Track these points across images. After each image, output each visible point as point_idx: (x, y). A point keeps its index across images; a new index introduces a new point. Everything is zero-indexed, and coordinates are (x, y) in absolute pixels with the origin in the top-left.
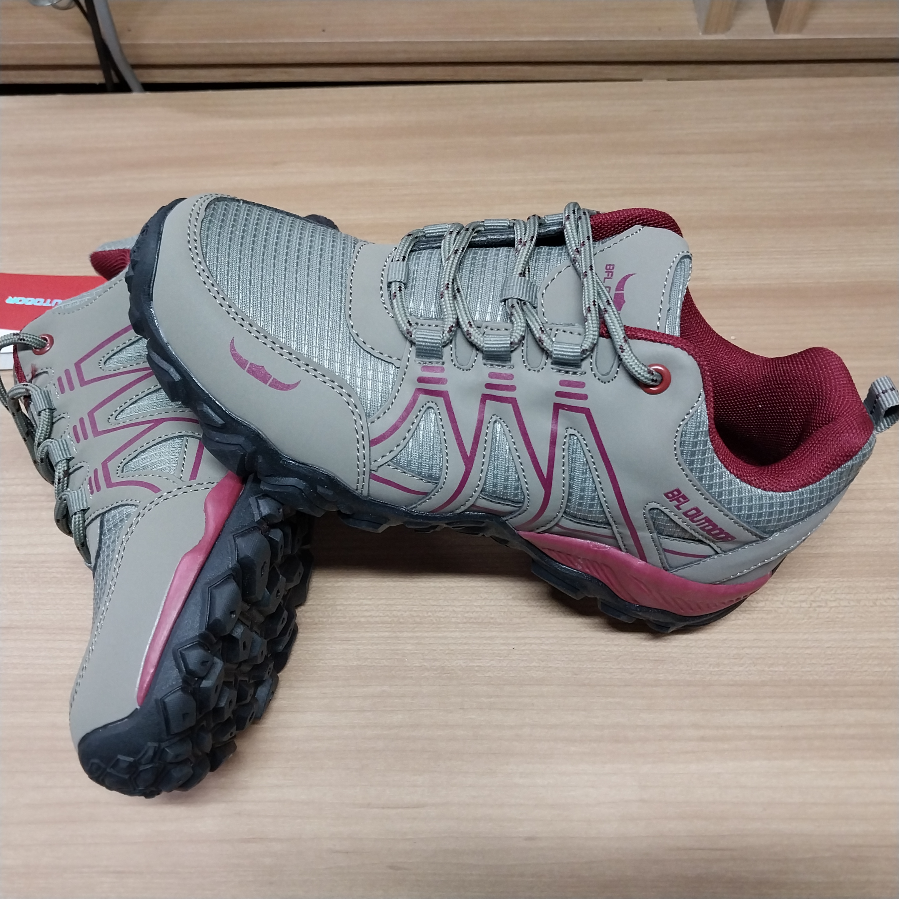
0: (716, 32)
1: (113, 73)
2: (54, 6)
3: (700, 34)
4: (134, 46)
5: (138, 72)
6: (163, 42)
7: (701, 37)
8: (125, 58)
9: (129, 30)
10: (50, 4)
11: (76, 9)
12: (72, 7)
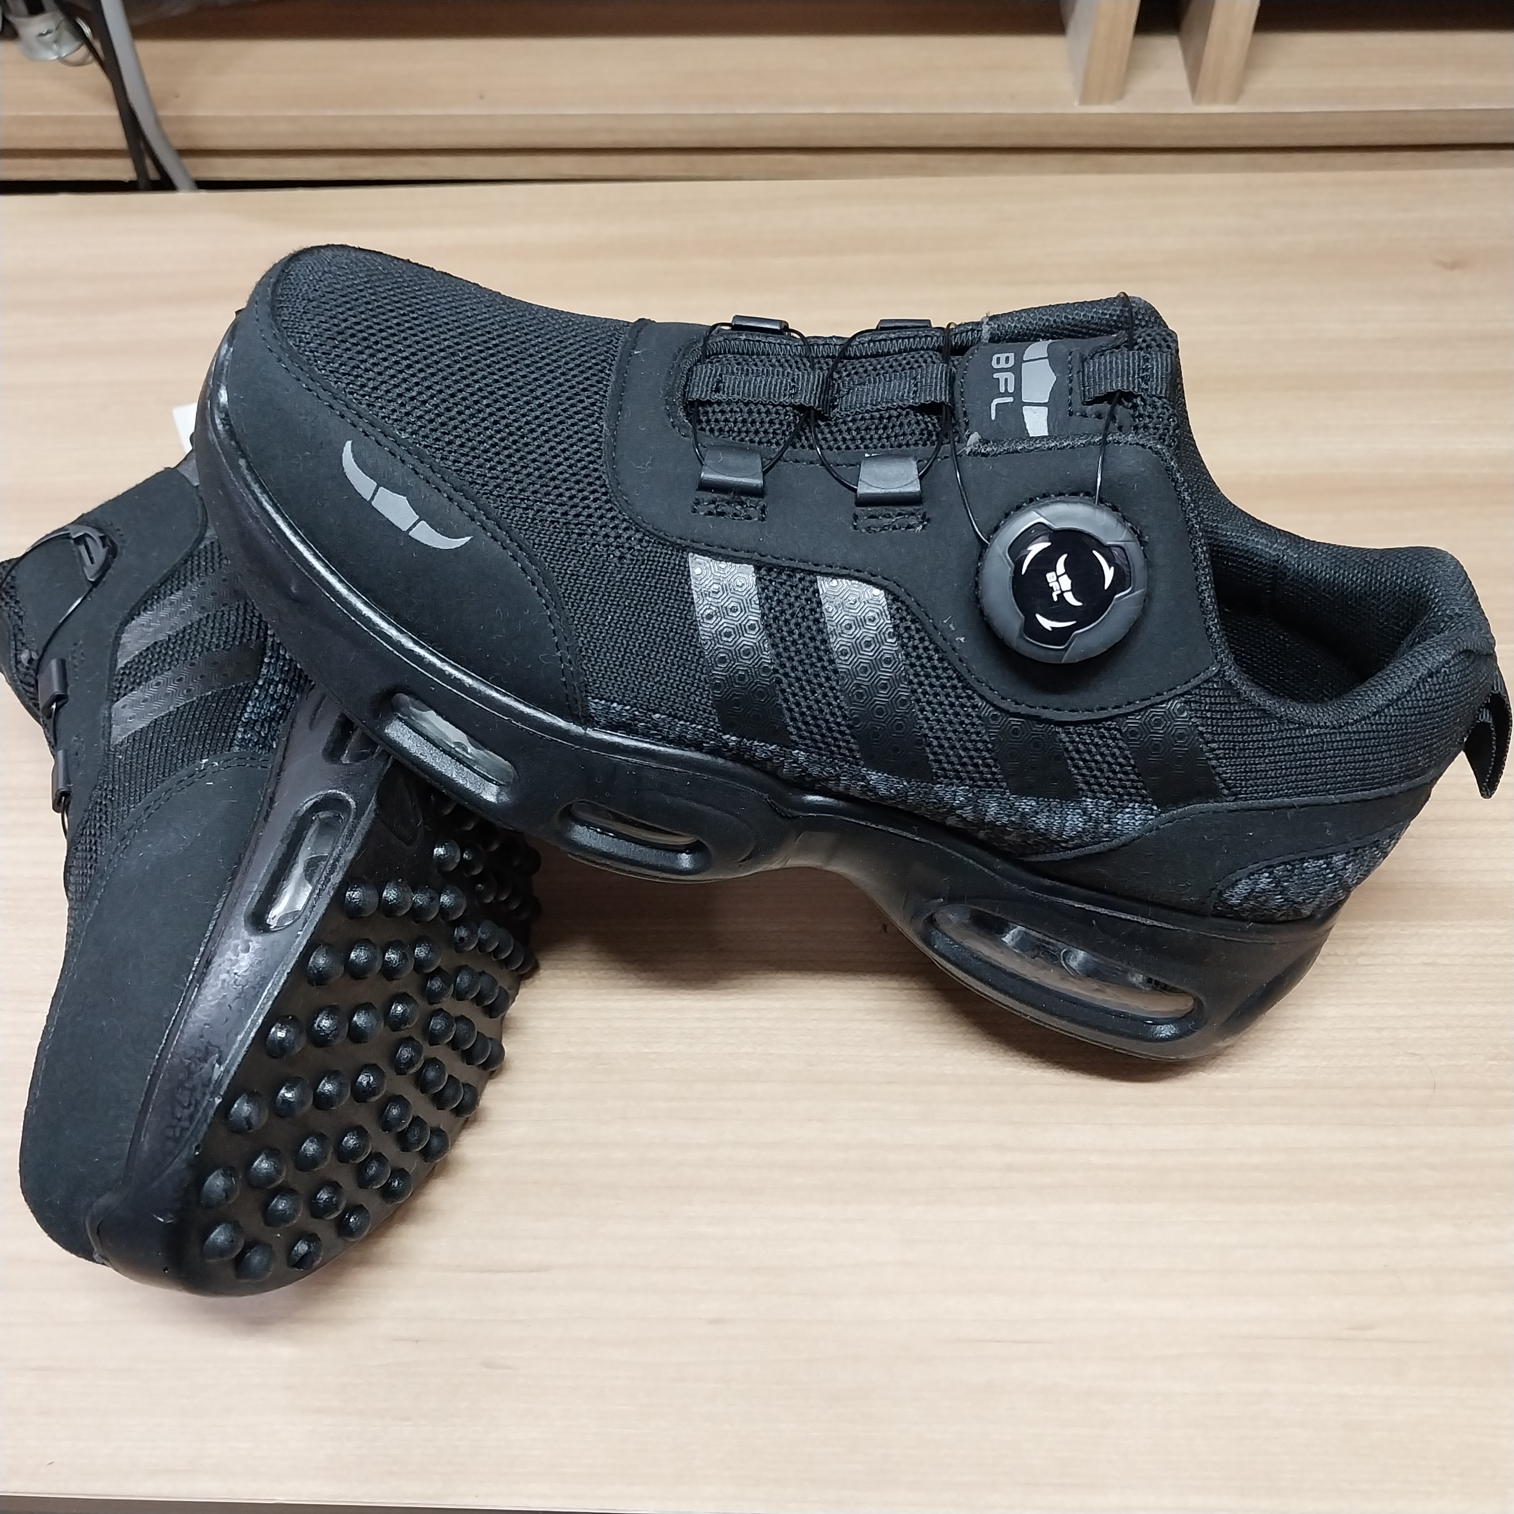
0: (1100, 101)
1: (149, 163)
2: (62, 60)
3: (1076, 104)
4: (182, 120)
5: (188, 162)
6: (228, 113)
7: (1076, 108)
8: (164, 137)
9: (177, 96)
10: (55, 57)
11: (95, 66)
12: (91, 62)
